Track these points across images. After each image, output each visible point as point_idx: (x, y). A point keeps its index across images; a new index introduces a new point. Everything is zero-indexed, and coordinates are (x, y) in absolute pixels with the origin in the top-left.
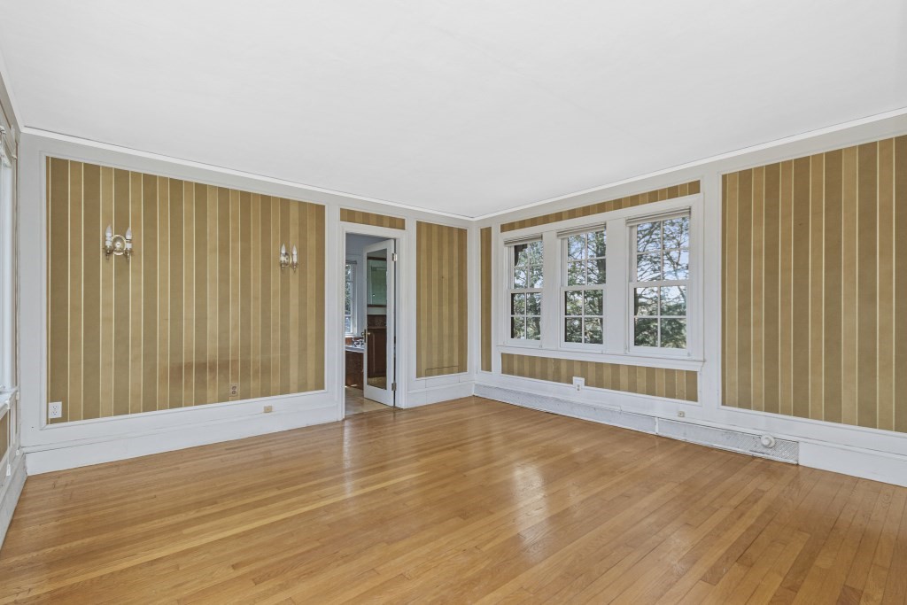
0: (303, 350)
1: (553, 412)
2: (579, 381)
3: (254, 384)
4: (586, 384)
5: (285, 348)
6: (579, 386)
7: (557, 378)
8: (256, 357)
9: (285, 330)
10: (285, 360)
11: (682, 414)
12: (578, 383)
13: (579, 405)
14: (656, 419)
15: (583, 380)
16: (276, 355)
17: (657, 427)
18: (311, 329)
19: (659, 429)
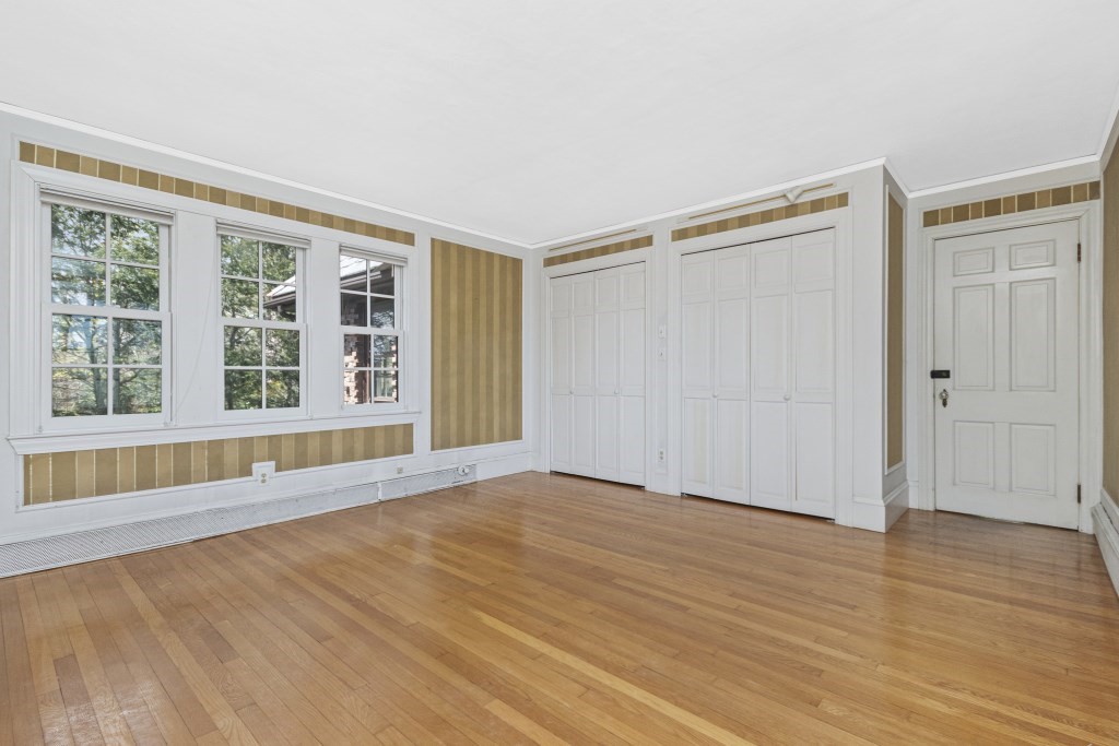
1: (211, 535)
2: (263, 468)
4: (278, 469)
6: (264, 475)
7: (217, 472)
11: (400, 471)
12: (264, 471)
13: (266, 505)
14: (380, 485)
15: (273, 464)
17: (380, 493)
19: (383, 495)
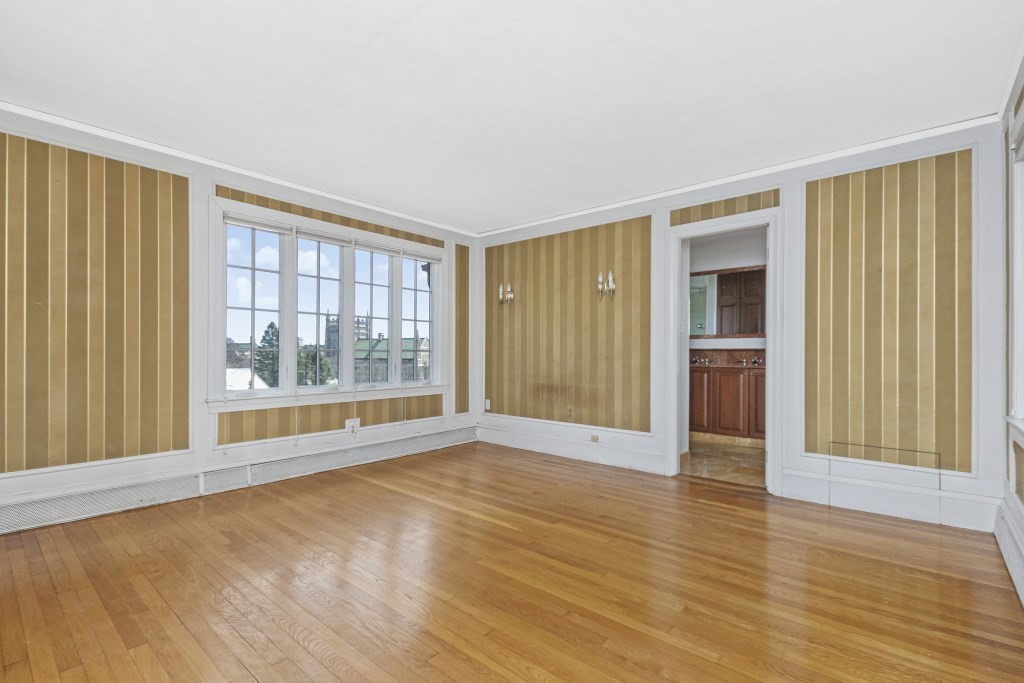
0: (627, 383)
3: (585, 411)
5: (610, 380)
8: (586, 386)
9: (610, 360)
10: (610, 391)
16: (602, 385)
18: (636, 361)
